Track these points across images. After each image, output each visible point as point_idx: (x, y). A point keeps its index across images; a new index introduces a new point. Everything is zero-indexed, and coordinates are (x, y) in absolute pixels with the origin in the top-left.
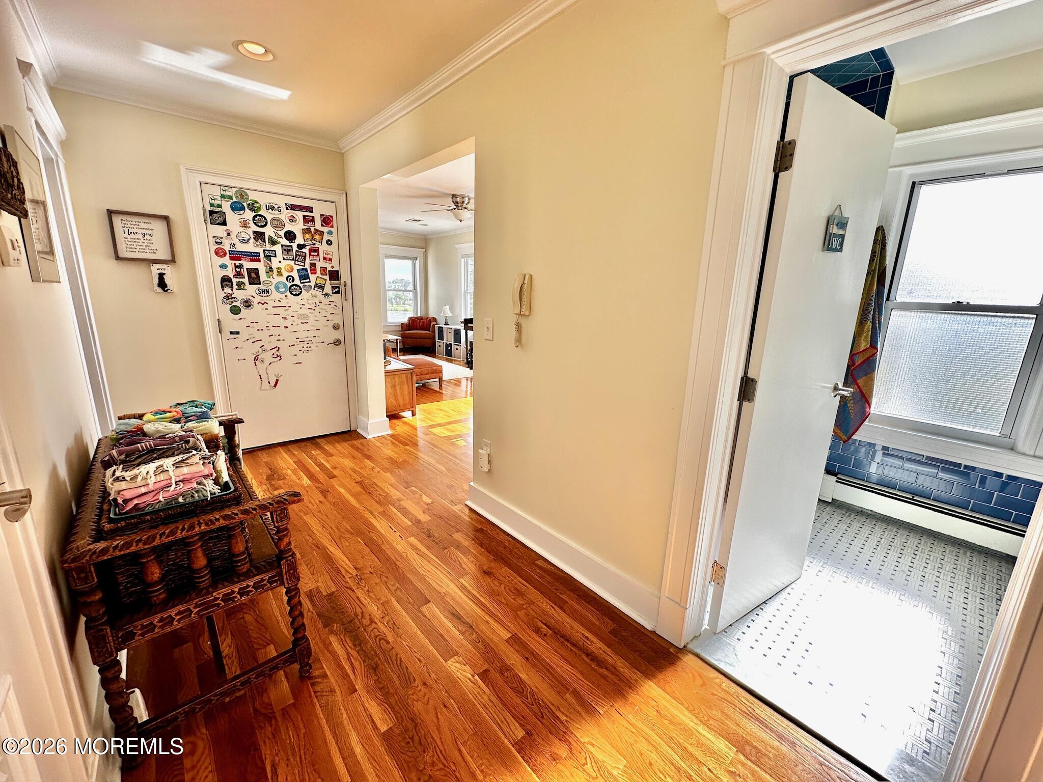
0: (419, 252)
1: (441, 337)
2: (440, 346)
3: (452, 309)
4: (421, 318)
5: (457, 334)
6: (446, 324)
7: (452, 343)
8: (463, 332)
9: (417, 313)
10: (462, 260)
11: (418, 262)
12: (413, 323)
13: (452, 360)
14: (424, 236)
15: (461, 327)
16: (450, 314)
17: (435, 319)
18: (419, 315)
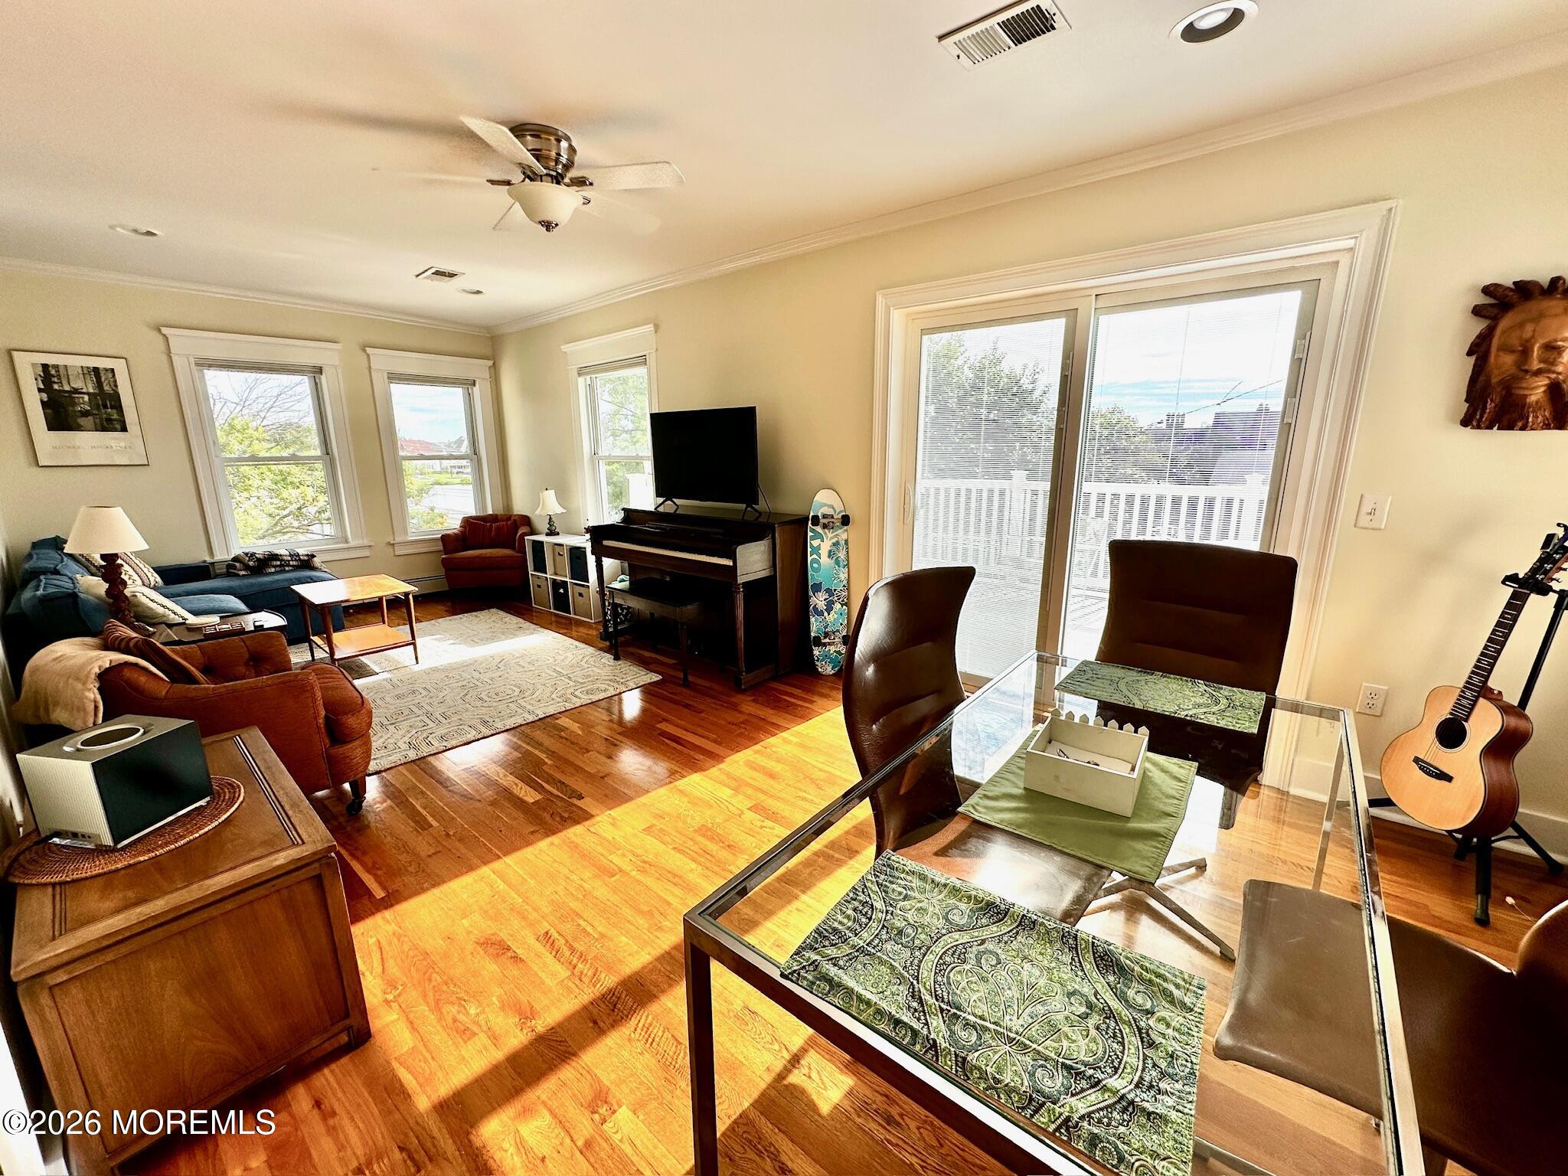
0: (478, 369)
1: (540, 566)
2: (540, 582)
3: (562, 496)
4: (493, 518)
5: (578, 558)
6: (552, 533)
7: (568, 580)
8: (591, 560)
9: (484, 507)
10: (581, 380)
11: (476, 389)
12: (475, 530)
13: (570, 619)
14: (488, 328)
15: (584, 542)
16: (559, 510)
17: (526, 520)
18: (490, 512)
